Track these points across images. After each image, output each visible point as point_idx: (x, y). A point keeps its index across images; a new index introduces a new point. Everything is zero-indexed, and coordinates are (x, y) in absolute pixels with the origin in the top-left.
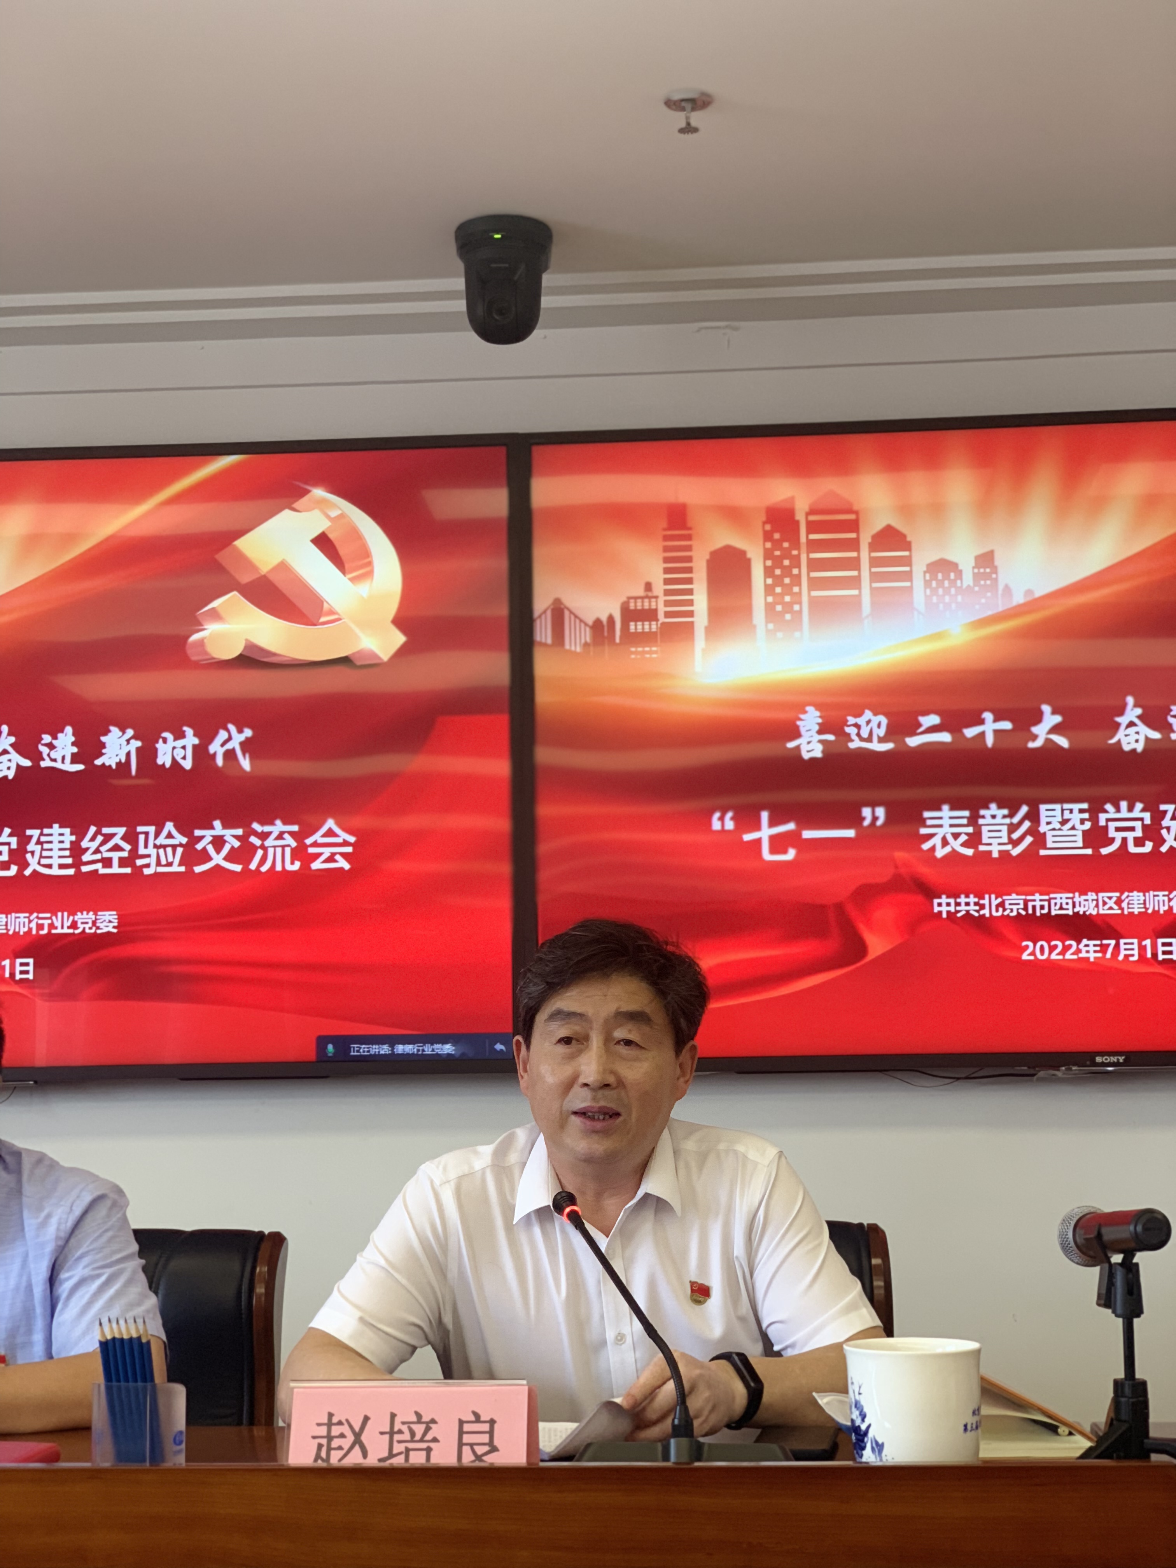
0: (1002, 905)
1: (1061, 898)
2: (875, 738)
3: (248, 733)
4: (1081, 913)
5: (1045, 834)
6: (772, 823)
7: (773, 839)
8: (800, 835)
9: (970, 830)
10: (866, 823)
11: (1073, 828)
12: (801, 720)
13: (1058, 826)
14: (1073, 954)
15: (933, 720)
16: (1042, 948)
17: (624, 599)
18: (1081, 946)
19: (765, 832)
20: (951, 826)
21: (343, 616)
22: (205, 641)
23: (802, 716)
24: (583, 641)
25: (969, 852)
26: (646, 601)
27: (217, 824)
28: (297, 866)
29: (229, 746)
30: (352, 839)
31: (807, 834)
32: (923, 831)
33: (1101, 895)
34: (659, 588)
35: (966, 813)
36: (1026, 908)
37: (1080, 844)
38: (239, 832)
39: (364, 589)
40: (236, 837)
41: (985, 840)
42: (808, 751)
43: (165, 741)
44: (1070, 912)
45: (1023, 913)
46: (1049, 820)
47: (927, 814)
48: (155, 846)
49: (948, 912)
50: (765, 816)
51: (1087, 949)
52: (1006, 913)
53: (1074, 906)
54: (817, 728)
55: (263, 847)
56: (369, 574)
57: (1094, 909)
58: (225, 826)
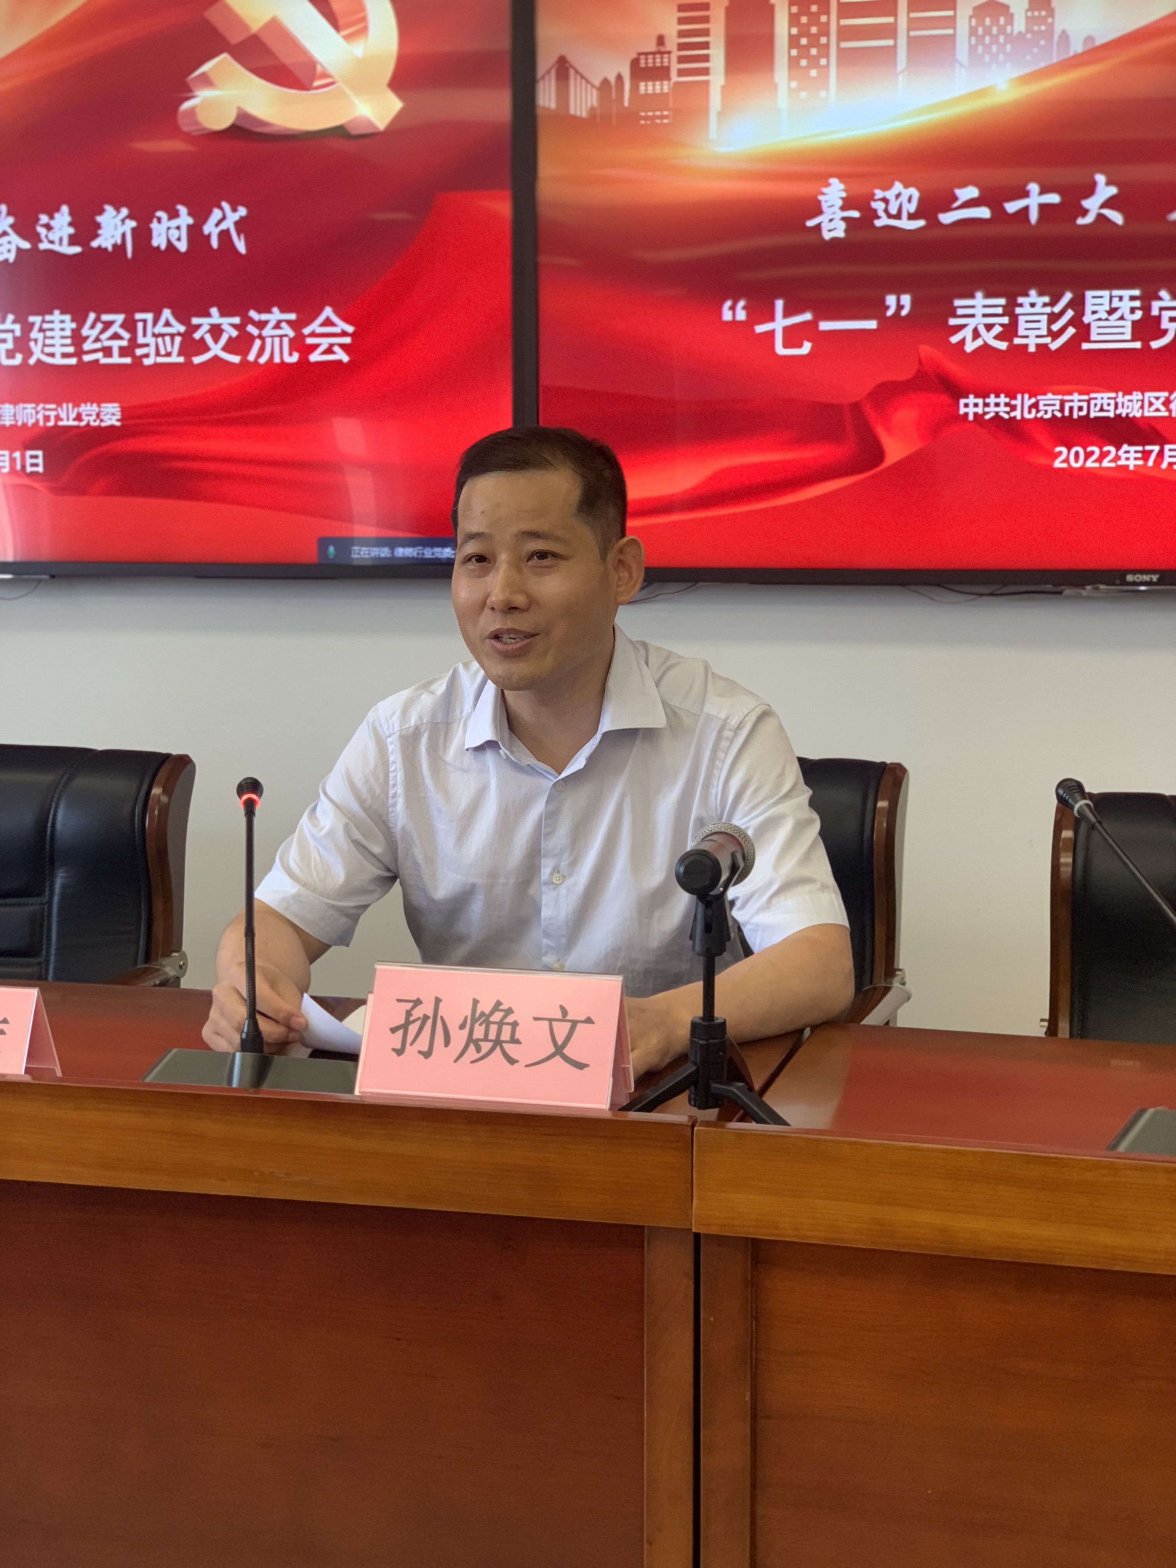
0: (1036, 406)
1: (1102, 398)
2: (905, 215)
3: (242, 211)
4: (1124, 415)
5: (1089, 325)
6: (787, 314)
7: (787, 330)
8: (817, 326)
9: (1005, 320)
10: (890, 313)
11: (1122, 318)
12: (823, 194)
13: (1104, 316)
14: (1111, 461)
15: (970, 192)
16: (1077, 454)
17: (634, 56)
18: (1121, 453)
19: (779, 324)
20: (985, 316)
21: (337, 78)
22: (198, 110)
23: (824, 190)
24: (589, 105)
25: (1003, 346)
26: (658, 56)
27: (214, 311)
28: (295, 358)
29: (223, 226)
30: (350, 329)
31: (825, 326)
32: (953, 322)
33: (1147, 394)
34: (672, 43)
35: (1002, 301)
36: (1062, 410)
37: (1128, 336)
38: (236, 320)
39: (358, 49)
40: (234, 326)
41: (1021, 331)
42: (830, 231)
43: (159, 220)
44: (1111, 415)
45: (1059, 415)
46: (1095, 308)
47: (958, 302)
48: (155, 335)
49: (976, 414)
50: (779, 304)
51: (1127, 455)
52: (1039, 415)
53: (1116, 407)
54: (840, 203)
55: (260, 337)
56: (364, 31)
57: (1138, 411)
58: (223, 314)
